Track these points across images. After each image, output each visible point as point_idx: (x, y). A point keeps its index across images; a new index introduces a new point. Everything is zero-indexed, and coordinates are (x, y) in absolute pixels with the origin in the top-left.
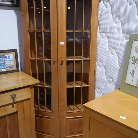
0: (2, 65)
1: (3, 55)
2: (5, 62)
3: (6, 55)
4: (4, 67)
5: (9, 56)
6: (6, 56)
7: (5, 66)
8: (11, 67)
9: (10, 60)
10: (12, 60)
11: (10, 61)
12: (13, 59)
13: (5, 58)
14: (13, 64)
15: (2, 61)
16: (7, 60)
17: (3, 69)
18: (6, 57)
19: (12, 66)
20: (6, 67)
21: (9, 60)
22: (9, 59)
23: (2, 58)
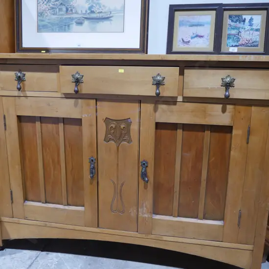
0: (231, 38)
1: (238, 16)
2: (239, 32)
3: (244, 17)
4: (236, 44)
5: (251, 20)
6: (245, 19)
7: (238, 41)
8: (251, 46)
9: (252, 29)
10: (257, 30)
11: (251, 32)
12: (259, 27)
13: (242, 23)
14: (258, 40)
15: (234, 29)
16: (246, 27)
17: (232, 46)
18: (244, 21)
19: (255, 44)
20: (240, 43)
21: (249, 27)
22: (251, 25)
23: (236, 22)
